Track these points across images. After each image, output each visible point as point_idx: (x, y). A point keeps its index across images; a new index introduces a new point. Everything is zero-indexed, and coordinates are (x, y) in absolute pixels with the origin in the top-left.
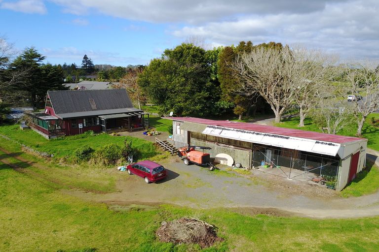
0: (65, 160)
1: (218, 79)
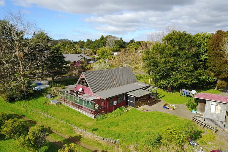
1: (207, 59)
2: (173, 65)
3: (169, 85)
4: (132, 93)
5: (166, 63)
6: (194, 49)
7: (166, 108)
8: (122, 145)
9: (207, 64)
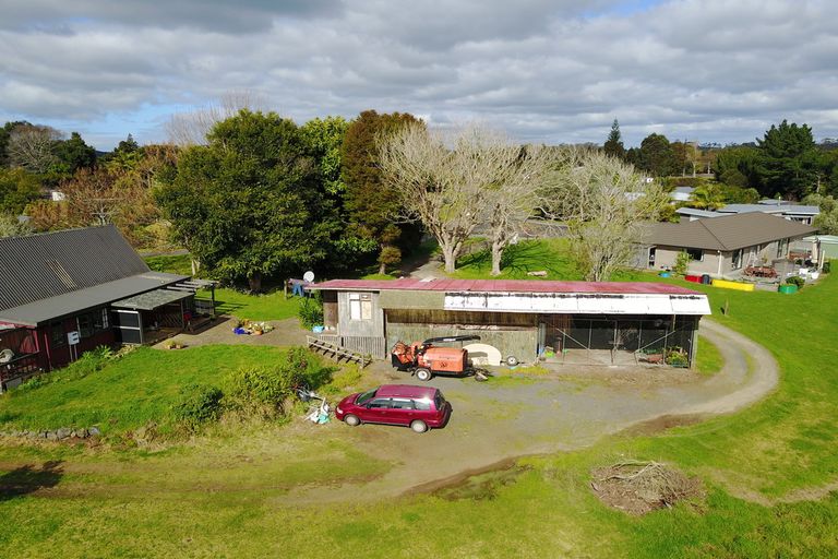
0: (154, 435)
1: (344, 192)
2: (252, 211)
3: (250, 272)
4: (131, 301)
5: (229, 205)
6: (303, 164)
7: (242, 332)
8: (111, 436)
9: (348, 205)
